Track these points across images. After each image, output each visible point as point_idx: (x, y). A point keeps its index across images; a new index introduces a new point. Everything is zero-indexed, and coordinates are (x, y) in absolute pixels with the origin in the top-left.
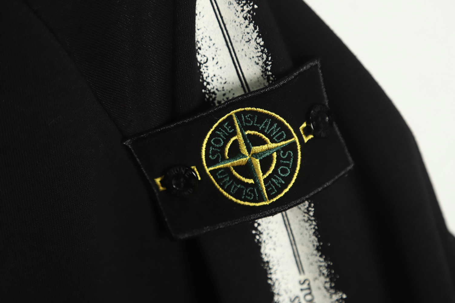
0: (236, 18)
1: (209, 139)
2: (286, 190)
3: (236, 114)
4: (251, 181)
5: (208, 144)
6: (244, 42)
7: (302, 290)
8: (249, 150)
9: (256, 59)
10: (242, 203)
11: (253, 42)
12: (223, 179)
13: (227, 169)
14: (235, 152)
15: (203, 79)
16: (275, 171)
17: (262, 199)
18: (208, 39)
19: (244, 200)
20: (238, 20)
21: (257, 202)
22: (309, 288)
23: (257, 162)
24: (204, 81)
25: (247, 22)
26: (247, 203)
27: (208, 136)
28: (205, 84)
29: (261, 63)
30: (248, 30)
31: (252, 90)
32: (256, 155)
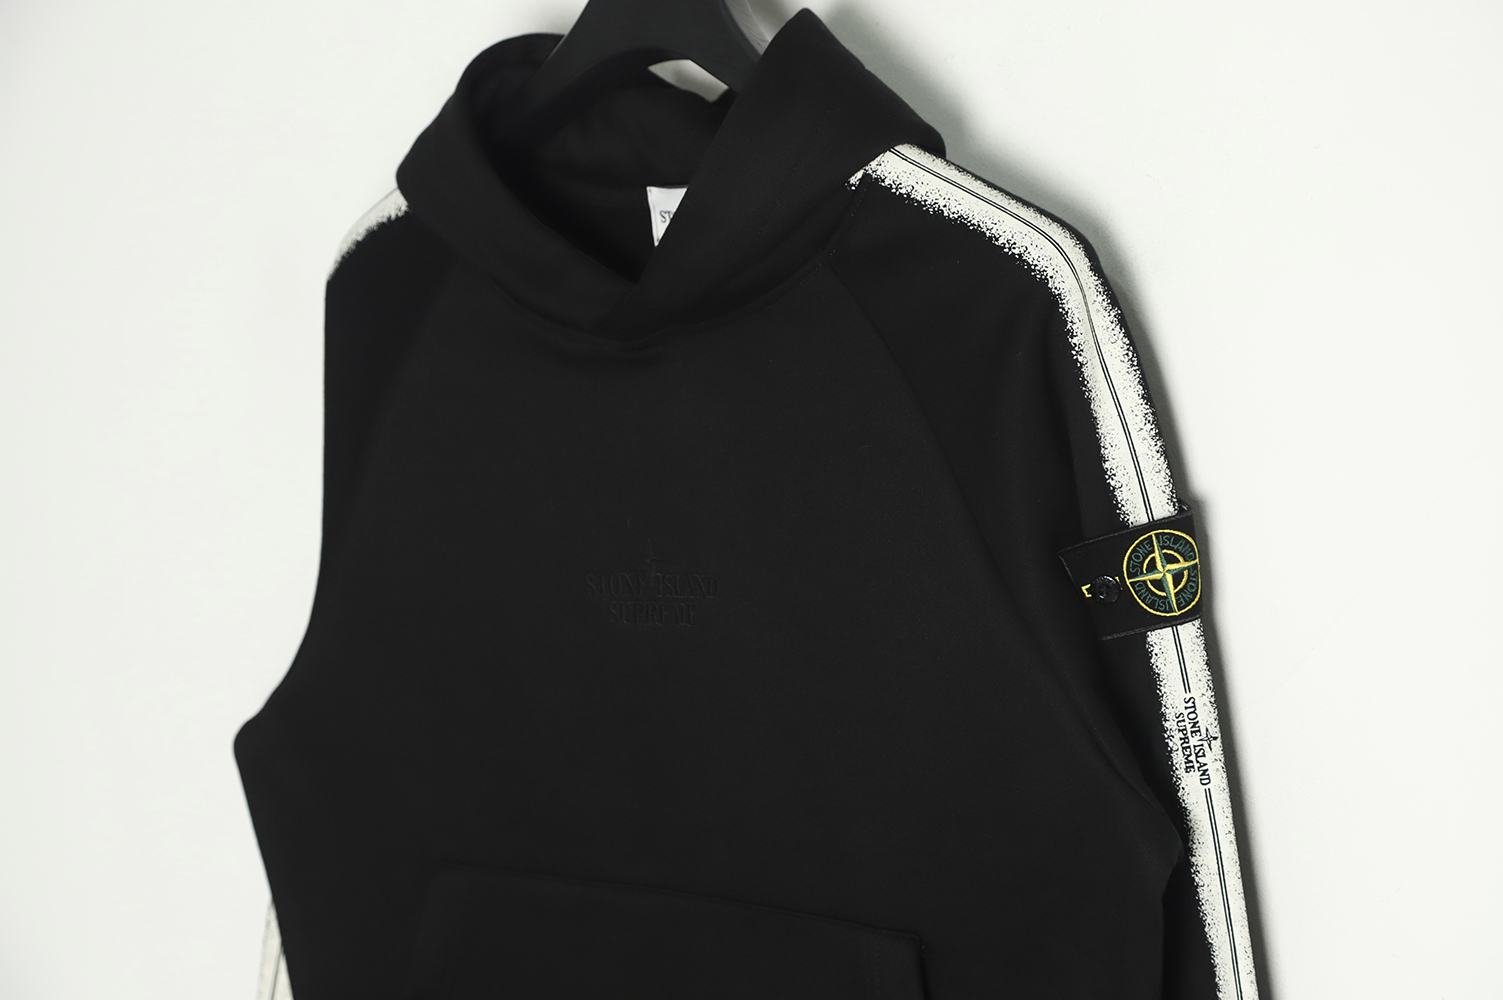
0: (1149, 452)
1: (1131, 554)
2: (1194, 603)
3: (1155, 534)
4: (1163, 594)
5: (1130, 558)
6: (1154, 472)
7: (1186, 708)
8: (1163, 567)
9: (1164, 488)
10: (1155, 612)
11: (1162, 472)
12: (1140, 591)
13: (1145, 582)
14: (1152, 567)
15: (1117, 501)
16: (1185, 586)
17: (1171, 610)
18: (1122, 468)
19: (1157, 610)
20: (1150, 453)
21: (1168, 612)
22: (1194, 707)
23: (1169, 578)
24: (1118, 503)
25: (1159, 455)
26: (1158, 613)
27: (1129, 551)
28: (1120, 506)
29: (1168, 491)
30: (1159, 462)
31: (1155, 519)
32: (1168, 571)
